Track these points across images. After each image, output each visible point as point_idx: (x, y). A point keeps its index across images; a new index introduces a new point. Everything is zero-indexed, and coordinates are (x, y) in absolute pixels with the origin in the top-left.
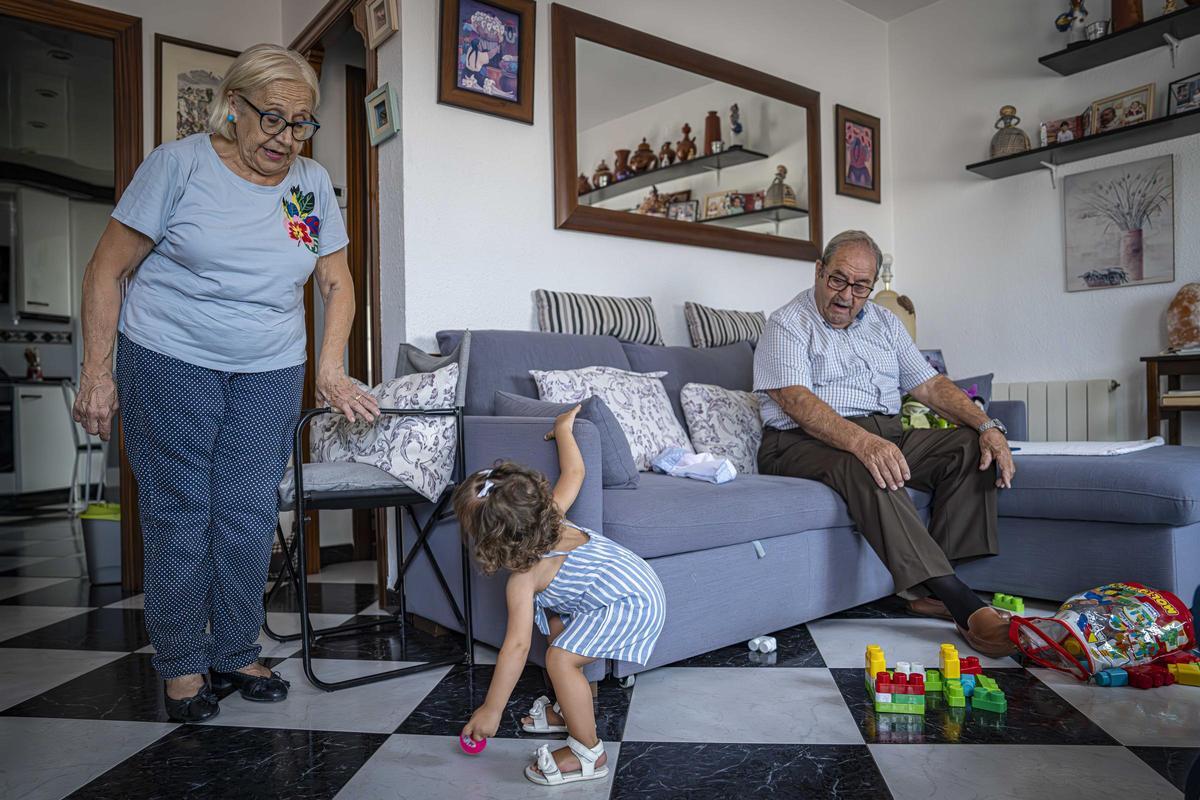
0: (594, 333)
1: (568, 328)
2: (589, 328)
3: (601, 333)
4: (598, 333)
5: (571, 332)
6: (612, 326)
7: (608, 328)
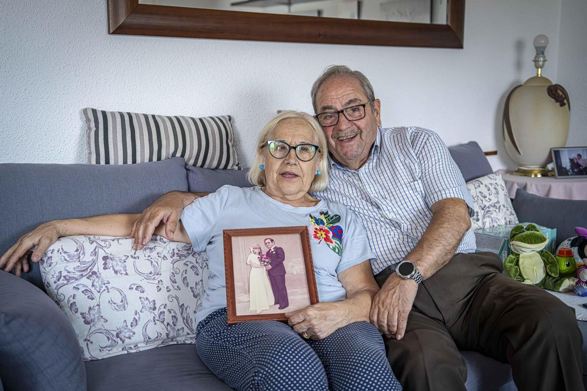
0: (151, 159)
1: (117, 157)
2: (143, 155)
3: (159, 159)
4: (155, 158)
5: (121, 162)
6: (172, 150)
7: (167, 153)
